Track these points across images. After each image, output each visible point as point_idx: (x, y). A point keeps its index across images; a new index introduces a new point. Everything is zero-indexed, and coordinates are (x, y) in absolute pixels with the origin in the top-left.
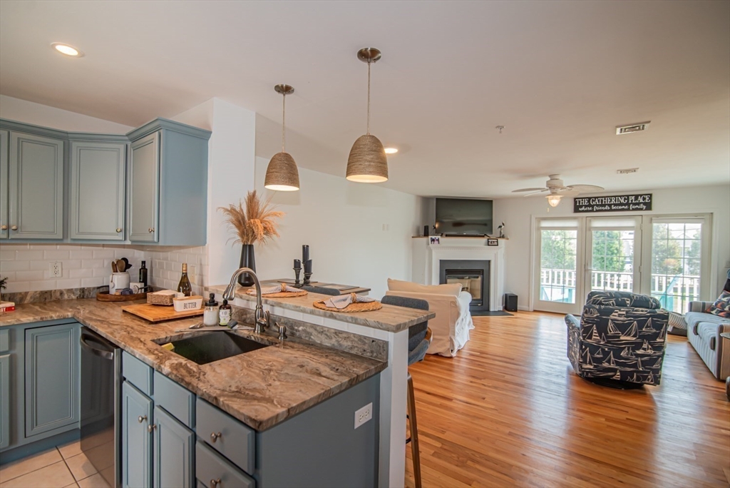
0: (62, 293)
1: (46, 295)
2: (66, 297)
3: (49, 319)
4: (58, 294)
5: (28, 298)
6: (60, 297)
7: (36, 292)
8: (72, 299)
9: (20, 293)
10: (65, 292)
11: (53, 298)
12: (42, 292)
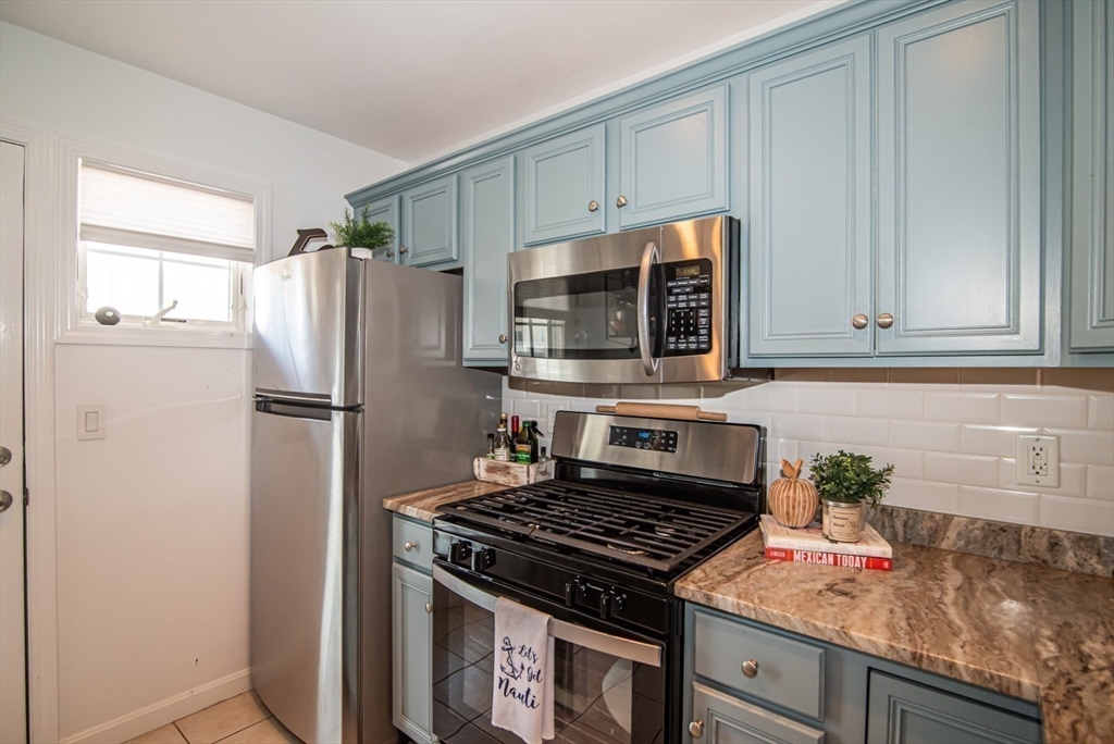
0: (1054, 544)
1: (1003, 540)
2: (1070, 559)
3: (942, 671)
4: (1044, 543)
5: (952, 534)
6: (1048, 557)
7: (974, 520)
8: (1094, 575)
9: (932, 515)
10: (1067, 543)
11: (1026, 556)
12: (989, 524)
